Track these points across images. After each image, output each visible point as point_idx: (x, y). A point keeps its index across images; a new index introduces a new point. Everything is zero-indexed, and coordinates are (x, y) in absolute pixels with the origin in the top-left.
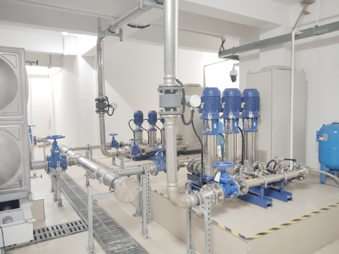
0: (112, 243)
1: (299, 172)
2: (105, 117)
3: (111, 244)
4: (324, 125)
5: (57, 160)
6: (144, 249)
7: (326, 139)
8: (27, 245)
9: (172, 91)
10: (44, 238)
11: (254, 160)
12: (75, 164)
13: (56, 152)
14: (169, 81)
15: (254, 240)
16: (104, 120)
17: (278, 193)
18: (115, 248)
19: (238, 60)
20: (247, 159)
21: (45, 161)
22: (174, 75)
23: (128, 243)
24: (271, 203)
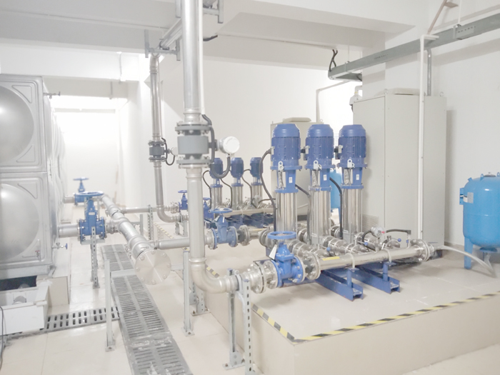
0: (141, 337)
1: (417, 249)
2: (162, 168)
3: (138, 340)
4: (470, 179)
5: (93, 226)
6: (178, 348)
7: (472, 201)
8: (35, 334)
9: (191, 132)
10: (58, 326)
11: (357, 230)
12: (117, 231)
13: (90, 214)
14: (191, 117)
15: (304, 343)
16: (160, 171)
17: (379, 279)
18: (141, 345)
19: (361, 80)
20: (347, 229)
21: (76, 226)
22: (198, 109)
23: (161, 339)
24: (361, 293)
